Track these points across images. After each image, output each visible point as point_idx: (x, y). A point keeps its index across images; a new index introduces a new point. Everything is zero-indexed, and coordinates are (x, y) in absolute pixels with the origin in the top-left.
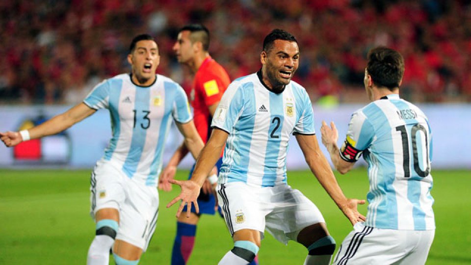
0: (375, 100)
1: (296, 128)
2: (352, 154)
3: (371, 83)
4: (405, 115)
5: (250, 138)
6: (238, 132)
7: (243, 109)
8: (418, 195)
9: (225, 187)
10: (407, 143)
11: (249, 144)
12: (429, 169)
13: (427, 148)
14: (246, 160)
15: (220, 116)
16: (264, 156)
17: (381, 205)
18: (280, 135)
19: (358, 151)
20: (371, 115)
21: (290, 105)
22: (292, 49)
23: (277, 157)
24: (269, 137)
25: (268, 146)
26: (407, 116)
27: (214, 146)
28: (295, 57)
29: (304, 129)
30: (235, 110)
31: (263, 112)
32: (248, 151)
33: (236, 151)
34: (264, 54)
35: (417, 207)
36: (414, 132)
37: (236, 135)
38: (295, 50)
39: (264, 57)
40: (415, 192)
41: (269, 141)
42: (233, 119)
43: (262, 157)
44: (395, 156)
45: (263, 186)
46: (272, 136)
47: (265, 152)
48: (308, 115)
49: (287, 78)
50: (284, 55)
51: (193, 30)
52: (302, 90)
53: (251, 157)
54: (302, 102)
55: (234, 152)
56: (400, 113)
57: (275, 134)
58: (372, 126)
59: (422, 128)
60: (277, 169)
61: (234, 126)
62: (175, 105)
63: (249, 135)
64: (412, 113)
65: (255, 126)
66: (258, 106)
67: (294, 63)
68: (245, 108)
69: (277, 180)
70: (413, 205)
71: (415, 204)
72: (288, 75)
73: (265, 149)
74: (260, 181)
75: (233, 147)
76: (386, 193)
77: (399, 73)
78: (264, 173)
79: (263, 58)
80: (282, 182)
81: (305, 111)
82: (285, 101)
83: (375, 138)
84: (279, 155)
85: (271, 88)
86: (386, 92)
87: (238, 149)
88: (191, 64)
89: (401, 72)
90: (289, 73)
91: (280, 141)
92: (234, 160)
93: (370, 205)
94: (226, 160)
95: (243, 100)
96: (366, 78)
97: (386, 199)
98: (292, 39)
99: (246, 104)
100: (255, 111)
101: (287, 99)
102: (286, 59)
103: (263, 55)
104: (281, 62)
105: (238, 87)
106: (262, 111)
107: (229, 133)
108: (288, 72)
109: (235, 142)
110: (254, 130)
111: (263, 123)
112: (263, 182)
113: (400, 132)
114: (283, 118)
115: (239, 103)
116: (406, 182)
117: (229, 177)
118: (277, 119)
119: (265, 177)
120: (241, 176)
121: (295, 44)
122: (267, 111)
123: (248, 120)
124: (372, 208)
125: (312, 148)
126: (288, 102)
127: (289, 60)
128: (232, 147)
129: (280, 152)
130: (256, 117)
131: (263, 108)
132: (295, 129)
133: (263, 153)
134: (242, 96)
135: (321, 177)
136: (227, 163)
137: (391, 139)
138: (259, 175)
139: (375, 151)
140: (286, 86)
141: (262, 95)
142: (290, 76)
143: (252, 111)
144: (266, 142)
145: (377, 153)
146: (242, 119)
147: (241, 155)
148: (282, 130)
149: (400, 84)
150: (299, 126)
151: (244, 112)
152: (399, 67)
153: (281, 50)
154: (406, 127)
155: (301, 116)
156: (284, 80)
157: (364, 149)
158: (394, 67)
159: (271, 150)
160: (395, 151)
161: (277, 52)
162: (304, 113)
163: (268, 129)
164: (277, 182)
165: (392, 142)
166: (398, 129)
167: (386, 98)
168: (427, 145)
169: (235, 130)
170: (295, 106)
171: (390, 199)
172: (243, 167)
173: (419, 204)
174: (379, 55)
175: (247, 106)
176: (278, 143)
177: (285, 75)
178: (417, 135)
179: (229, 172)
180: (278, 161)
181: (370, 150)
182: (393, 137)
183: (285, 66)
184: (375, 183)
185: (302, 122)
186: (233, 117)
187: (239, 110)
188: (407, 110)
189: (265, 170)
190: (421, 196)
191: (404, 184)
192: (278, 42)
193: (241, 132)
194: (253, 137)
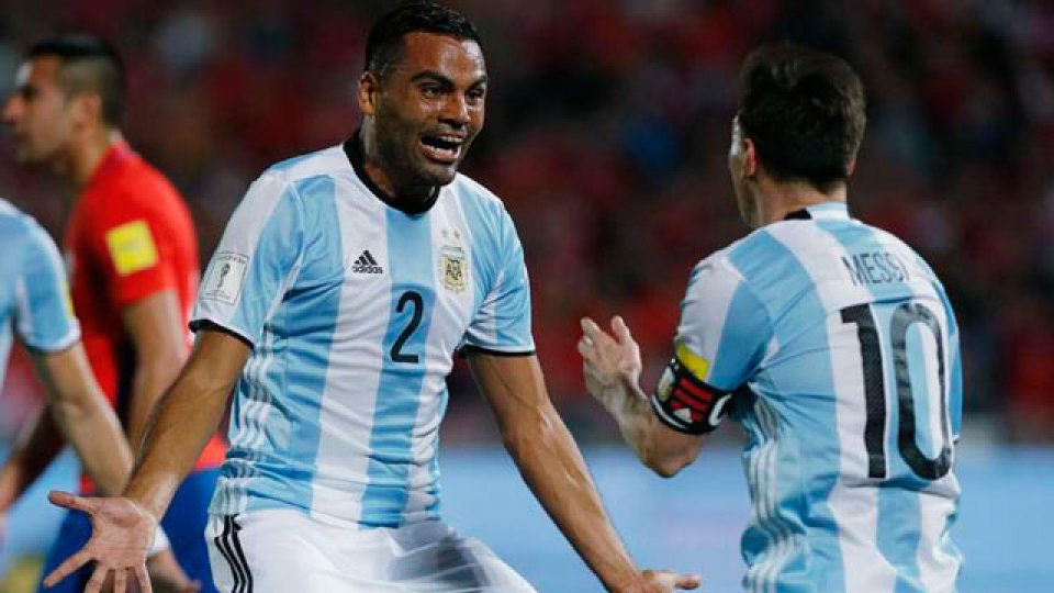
0: (768, 221)
1: (473, 331)
2: (697, 406)
3: (753, 163)
4: (870, 269)
5: (324, 363)
6: (282, 343)
7: (299, 263)
8: (913, 538)
9: (237, 527)
10: (879, 363)
11: (318, 383)
12: (949, 451)
13: (942, 381)
14: (309, 434)
15: (220, 285)
16: (370, 423)
17: (787, 569)
18: (424, 355)
19: (718, 394)
20: (757, 270)
21: (456, 255)
22: (463, 64)
23: (412, 427)
24: (385, 359)
25: (384, 390)
26: (877, 273)
27: (202, 387)
28: (472, 92)
29: (500, 335)
30: (275, 268)
31: (366, 275)
32: (317, 406)
33: (276, 403)
34: (368, 79)
35: (910, 579)
36: (898, 327)
37: (275, 351)
38: (474, 67)
39: (370, 91)
40: (902, 530)
41: (385, 371)
42: (267, 296)
43: (361, 426)
44: (838, 406)
45: (360, 522)
46: (396, 356)
47: (373, 410)
48: (511, 288)
49: (448, 163)
50: (436, 84)
51: (69, 53)
52: (492, 205)
53: (327, 425)
54: (493, 242)
55: (268, 407)
56: (851, 262)
57: (405, 350)
58: (762, 306)
59: (924, 314)
60: (410, 467)
61: (268, 318)
62: (21, 290)
63: (319, 350)
64: (890, 264)
65: (340, 319)
66: (351, 255)
67: (470, 112)
68: (307, 262)
69: (408, 506)
70: (894, 571)
71: (902, 568)
72: (450, 152)
73: (373, 397)
74: (353, 506)
75: (265, 390)
76: (808, 530)
77: (848, 129)
78: (367, 480)
79: (365, 95)
80: (425, 514)
81: (501, 275)
82: (438, 240)
83: (773, 347)
84: (418, 420)
85: (391, 194)
86: (805, 194)
87: (282, 400)
88: (60, 167)
89: (854, 130)
90: (453, 146)
91: (420, 374)
92: (267, 434)
93: (753, 571)
94: (240, 436)
95: (300, 236)
96: (735, 149)
97: (808, 550)
98: (463, 32)
99: (308, 247)
100: (343, 271)
101: (445, 233)
102: (444, 97)
103: (367, 85)
104: (427, 107)
105: (282, 191)
106: (364, 270)
107: (249, 344)
108: (450, 139)
109: (272, 376)
110: (336, 335)
111: (367, 311)
112: (365, 512)
113: (853, 326)
114: (432, 296)
115: (286, 242)
116: (872, 493)
117: (250, 493)
118: (413, 301)
119: (372, 492)
120: (291, 489)
121: (473, 49)
122: (379, 270)
123: (318, 299)
124: (760, 581)
125: (524, 398)
126: (444, 241)
127: (455, 101)
128: (261, 393)
129: (421, 410)
130: (346, 290)
131: (366, 261)
132: (467, 335)
133: (364, 411)
134: (295, 223)
135: (556, 496)
136: (243, 445)
137: (828, 349)
138: (351, 487)
139: (771, 391)
140: (443, 189)
141: (362, 218)
142: (457, 155)
143: (330, 270)
144: (377, 376)
145: (779, 398)
146: (295, 298)
147: (291, 418)
148: (430, 337)
149: (850, 167)
150: (482, 325)
151: (305, 274)
152: (849, 111)
153: (426, 68)
154: (874, 310)
155: (488, 290)
156: (437, 169)
157: (735, 386)
158: (832, 110)
159: (392, 401)
160: (839, 392)
161: (413, 73)
162: (498, 283)
163: (384, 331)
164: (410, 511)
165: (828, 359)
166: (849, 314)
167: (804, 215)
168: (941, 371)
169: (270, 337)
170: (469, 258)
171: (818, 552)
172: (299, 457)
173: (916, 573)
174: (782, 71)
175: (313, 254)
176: (415, 380)
177: (440, 153)
178: (909, 338)
179: (251, 476)
180: (415, 441)
181: (754, 387)
182: (831, 344)
183: (441, 120)
184: (771, 495)
185: (492, 313)
186: (265, 289)
187: (287, 267)
188: (875, 255)
189: (371, 471)
190: (921, 544)
191: (867, 500)
192: (416, 39)
193: (293, 343)
194: (333, 357)
